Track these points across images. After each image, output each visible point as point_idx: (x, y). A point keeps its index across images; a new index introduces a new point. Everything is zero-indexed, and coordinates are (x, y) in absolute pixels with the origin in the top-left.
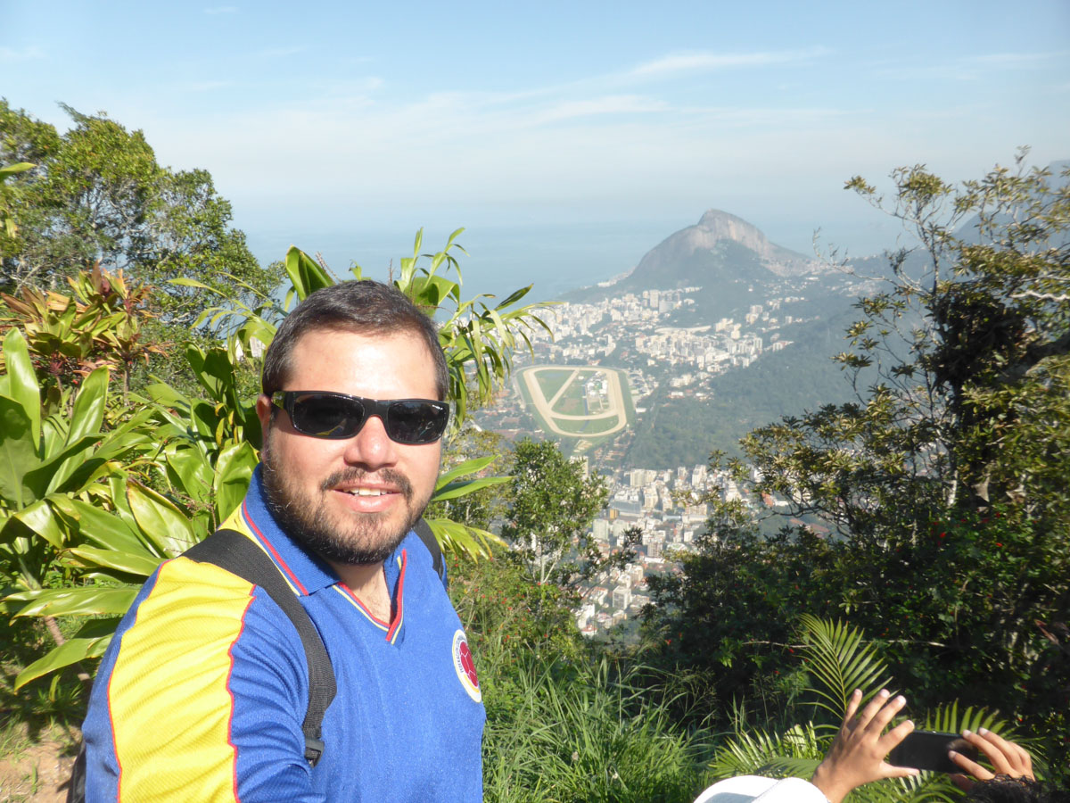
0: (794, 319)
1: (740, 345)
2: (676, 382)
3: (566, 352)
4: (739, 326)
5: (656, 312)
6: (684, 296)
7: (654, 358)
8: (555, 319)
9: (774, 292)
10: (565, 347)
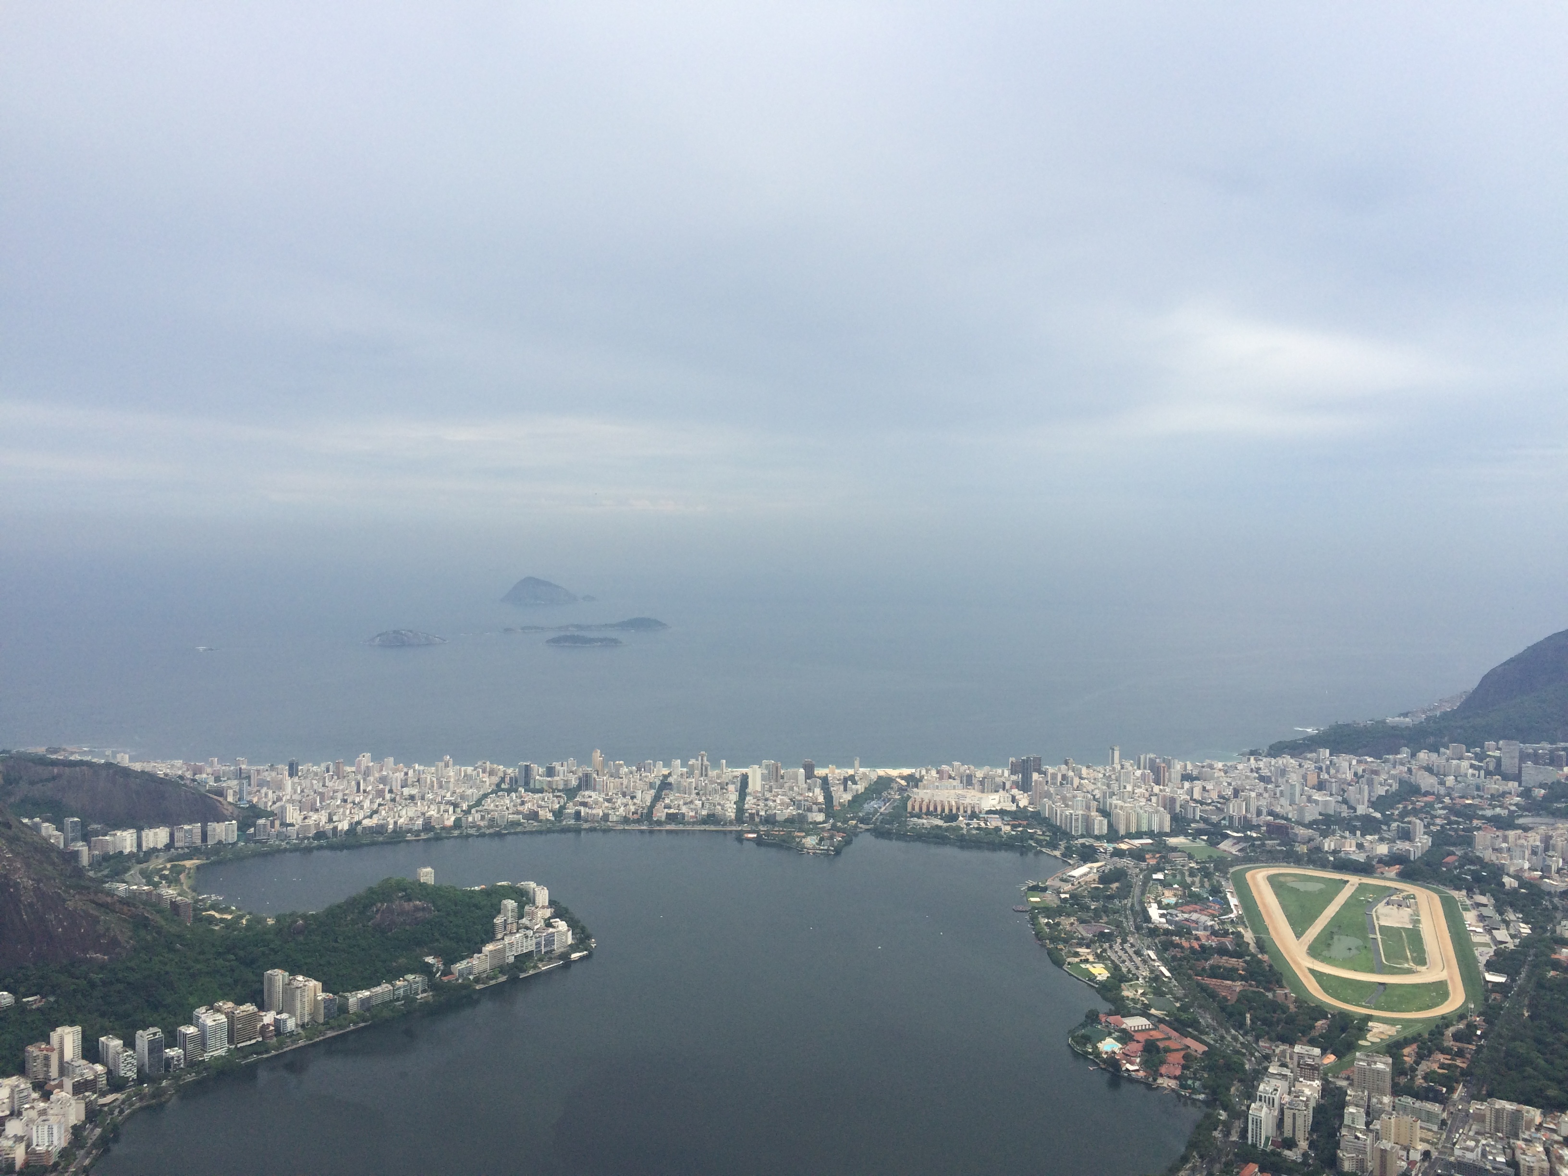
5: (1516, 784)
10: (1325, 834)
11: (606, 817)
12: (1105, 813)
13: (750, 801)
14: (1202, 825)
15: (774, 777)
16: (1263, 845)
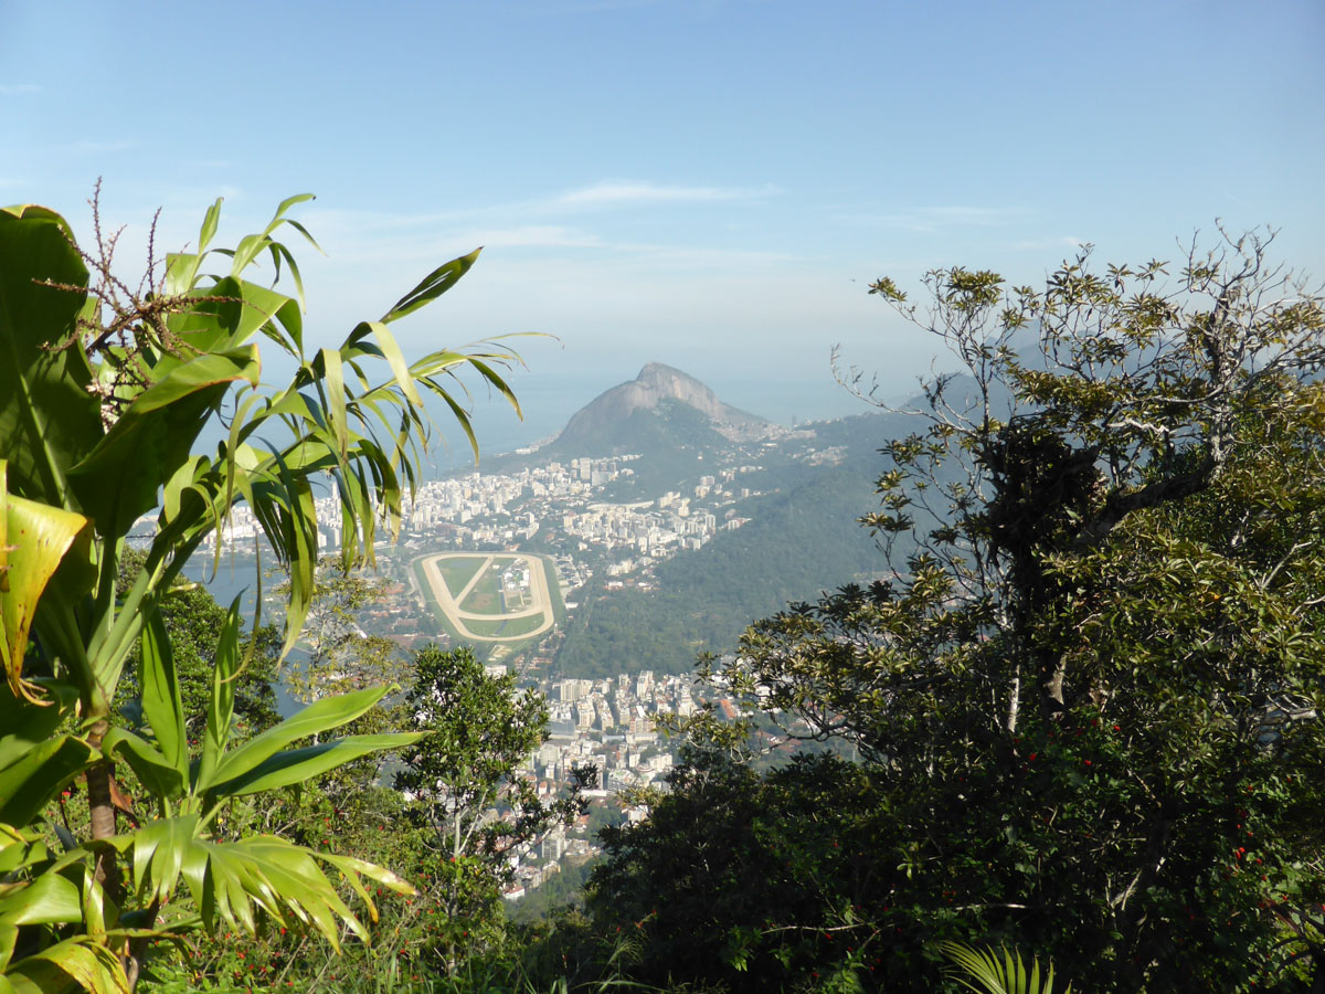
0: (751, 492)
1: (689, 523)
2: (614, 570)
3: (476, 536)
4: (686, 501)
5: (589, 485)
6: (621, 465)
7: (587, 541)
8: (463, 493)
9: (727, 461)
10: (475, 529)
16: (434, 540)
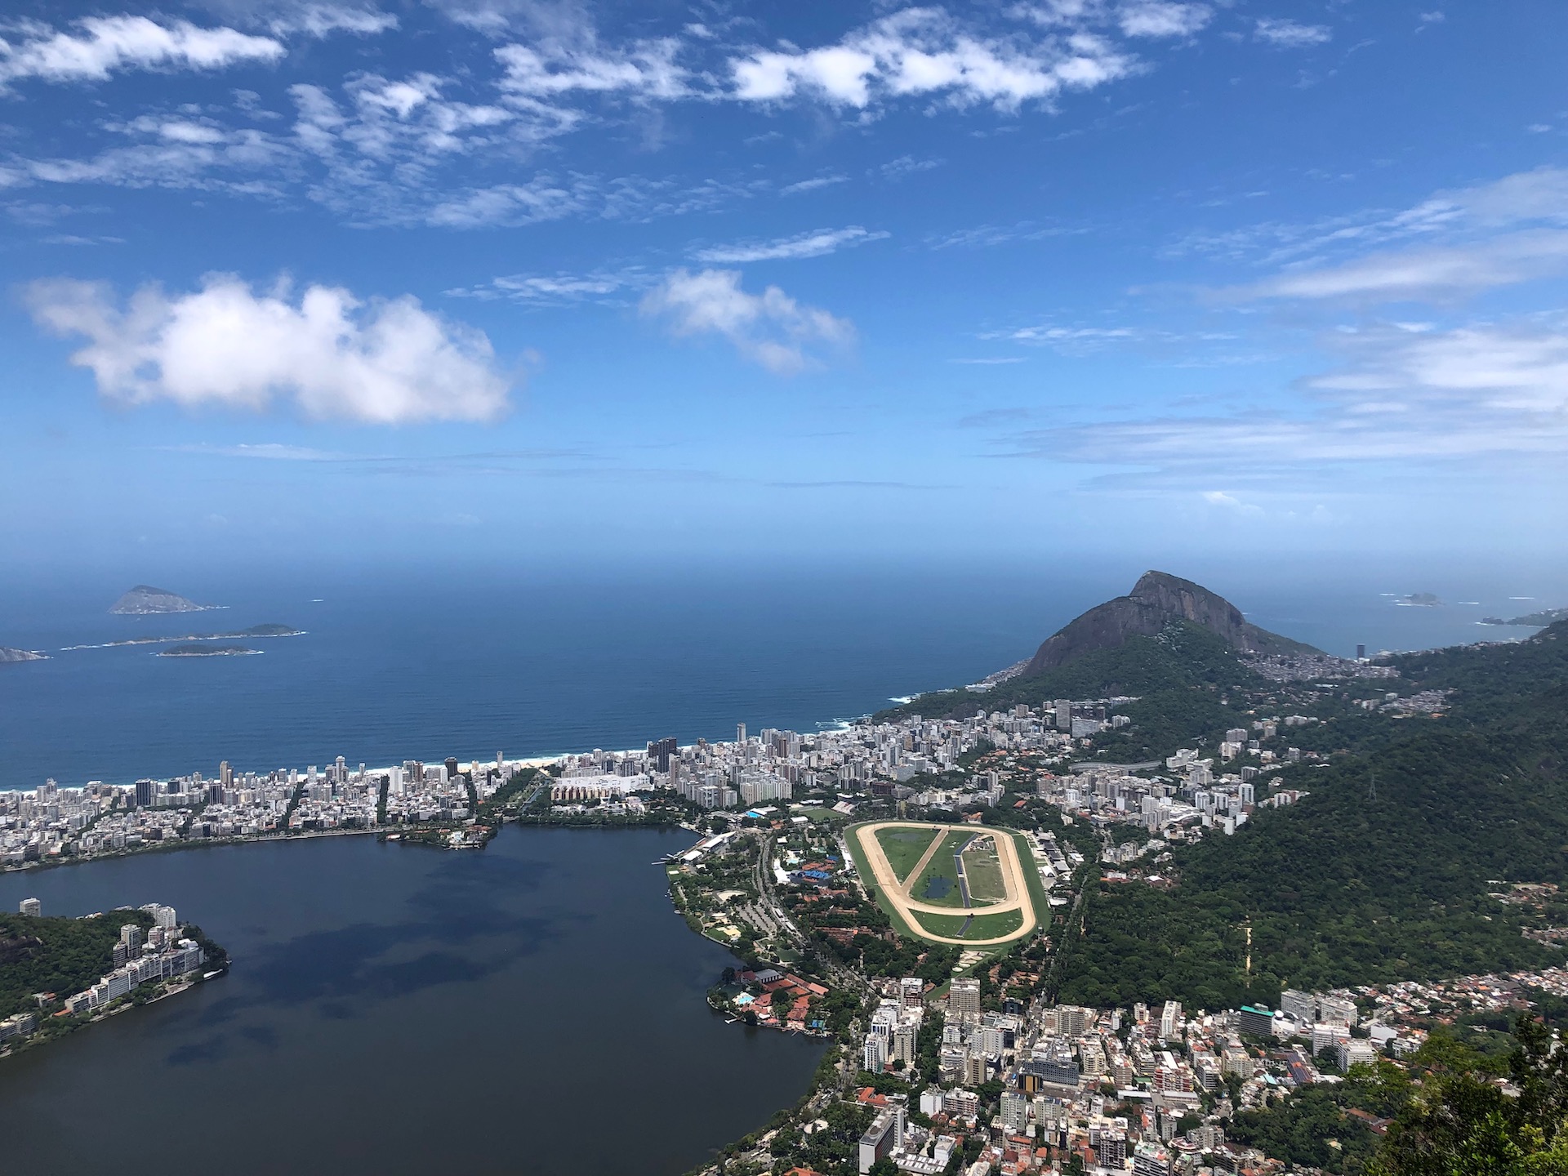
0: (1302, 754)
1: (1215, 795)
3: (923, 799)
4: (1207, 762)
5: (1067, 736)
6: (1112, 711)
8: (901, 741)
9: (1264, 707)
10: (920, 790)
11: (238, 830)
12: (735, 786)
13: (392, 804)
14: (818, 790)
15: (416, 775)
16: (870, 804)
